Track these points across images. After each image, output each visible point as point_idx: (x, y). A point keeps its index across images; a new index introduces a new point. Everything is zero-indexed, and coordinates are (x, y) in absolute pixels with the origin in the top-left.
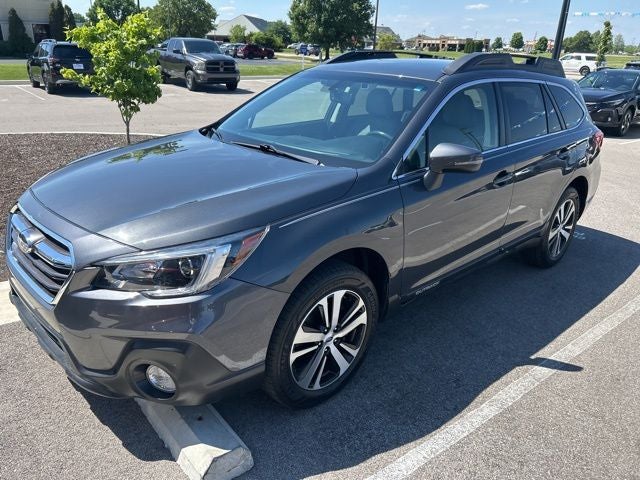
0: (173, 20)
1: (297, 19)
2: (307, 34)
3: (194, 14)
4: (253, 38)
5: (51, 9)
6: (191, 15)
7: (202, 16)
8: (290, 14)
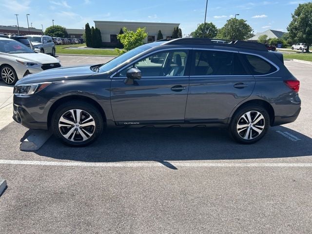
0: (229, 33)
1: (292, 30)
2: (296, 38)
3: (240, 30)
4: (270, 41)
5: (173, 30)
6: (239, 30)
7: (244, 31)
8: (288, 28)
